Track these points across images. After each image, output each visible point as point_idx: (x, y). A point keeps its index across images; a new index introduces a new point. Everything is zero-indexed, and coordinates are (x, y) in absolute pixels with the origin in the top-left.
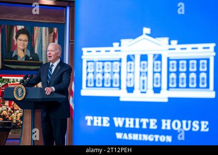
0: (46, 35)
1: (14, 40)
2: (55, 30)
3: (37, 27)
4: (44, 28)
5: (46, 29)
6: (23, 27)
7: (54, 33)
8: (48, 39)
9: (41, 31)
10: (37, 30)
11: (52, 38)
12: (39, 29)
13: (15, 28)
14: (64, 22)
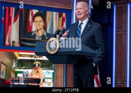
0: (56, 18)
1: (30, 22)
2: (64, 15)
3: (49, 12)
4: (55, 13)
5: (56, 14)
6: (37, 11)
7: (63, 17)
8: (58, 22)
9: (52, 15)
10: (49, 14)
11: (61, 21)
12: (51, 13)
13: (31, 11)
14: (71, 9)
